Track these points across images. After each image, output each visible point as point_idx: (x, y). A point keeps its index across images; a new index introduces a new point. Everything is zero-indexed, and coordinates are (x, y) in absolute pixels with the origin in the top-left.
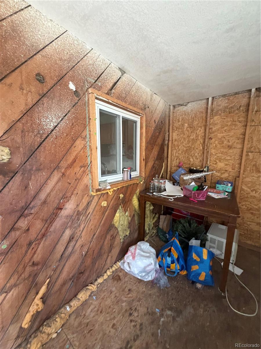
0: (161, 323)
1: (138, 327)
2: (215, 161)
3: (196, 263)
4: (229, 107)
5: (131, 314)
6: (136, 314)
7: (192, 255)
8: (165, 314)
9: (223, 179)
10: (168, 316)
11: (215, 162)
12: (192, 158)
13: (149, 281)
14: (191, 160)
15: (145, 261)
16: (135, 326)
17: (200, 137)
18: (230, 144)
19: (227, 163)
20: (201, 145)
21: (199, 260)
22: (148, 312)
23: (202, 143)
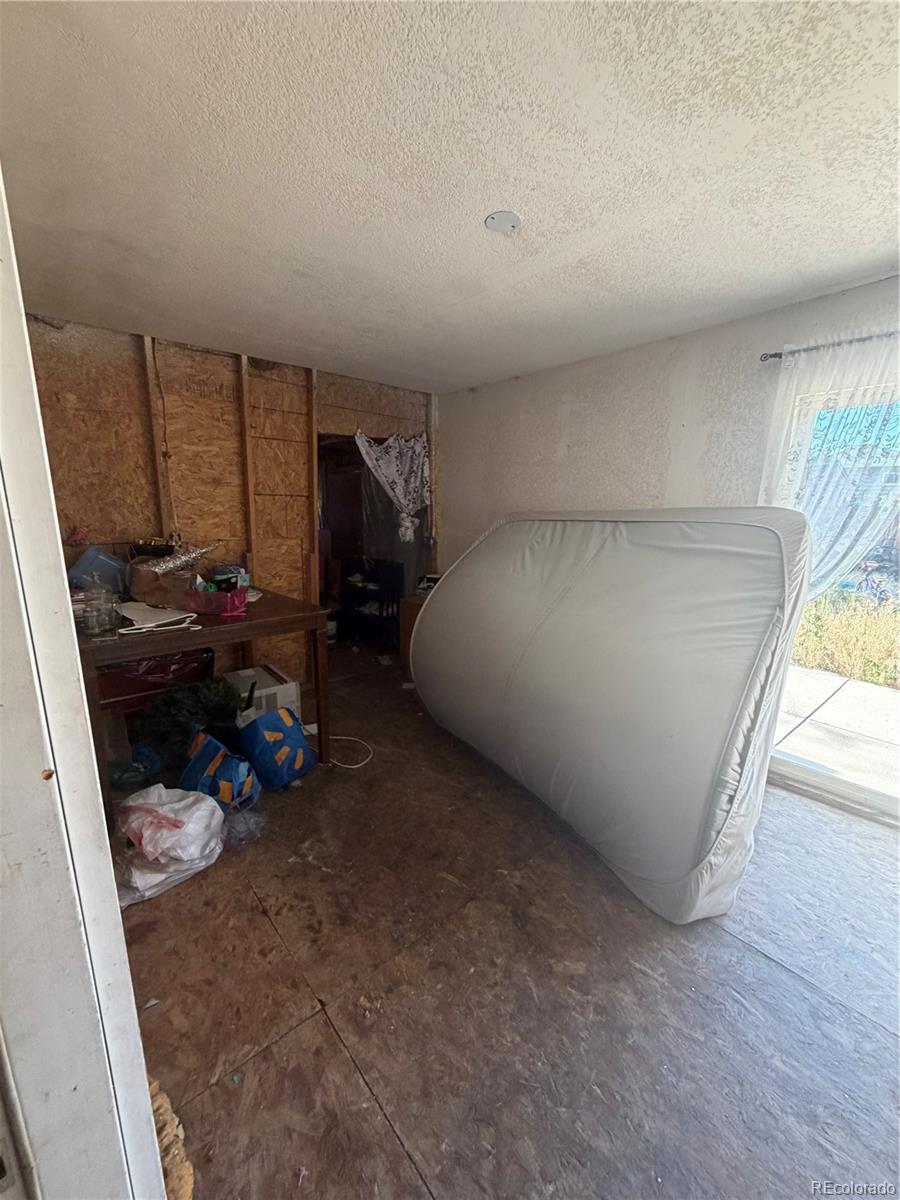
0: (315, 862)
1: (295, 902)
2: (190, 518)
3: (278, 744)
4: (197, 379)
5: (265, 912)
6: (272, 901)
7: (264, 737)
8: (305, 850)
9: (215, 561)
10: (310, 849)
11: (190, 521)
12: (119, 513)
13: (220, 856)
14: (117, 517)
15: (198, 814)
16: (291, 908)
17: (133, 446)
18: (215, 473)
19: (216, 520)
20: (139, 471)
21: (280, 736)
22: (283, 878)
23: (143, 466)
